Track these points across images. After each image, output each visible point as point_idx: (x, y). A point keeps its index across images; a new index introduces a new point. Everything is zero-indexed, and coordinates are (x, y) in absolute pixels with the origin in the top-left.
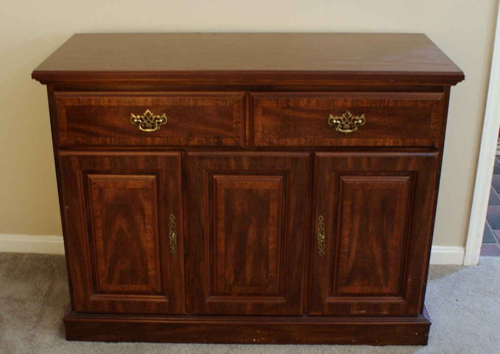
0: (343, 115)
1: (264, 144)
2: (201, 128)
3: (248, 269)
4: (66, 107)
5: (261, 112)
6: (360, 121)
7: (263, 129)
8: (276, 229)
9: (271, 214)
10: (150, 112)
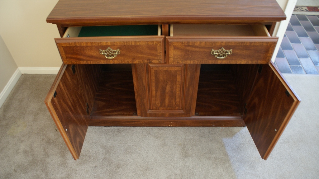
0: (220, 50)
1: (175, 63)
2: (140, 55)
3: (167, 102)
4: (63, 47)
5: (173, 48)
6: (229, 53)
7: (174, 56)
8: (180, 86)
9: (178, 80)
10: (110, 48)
